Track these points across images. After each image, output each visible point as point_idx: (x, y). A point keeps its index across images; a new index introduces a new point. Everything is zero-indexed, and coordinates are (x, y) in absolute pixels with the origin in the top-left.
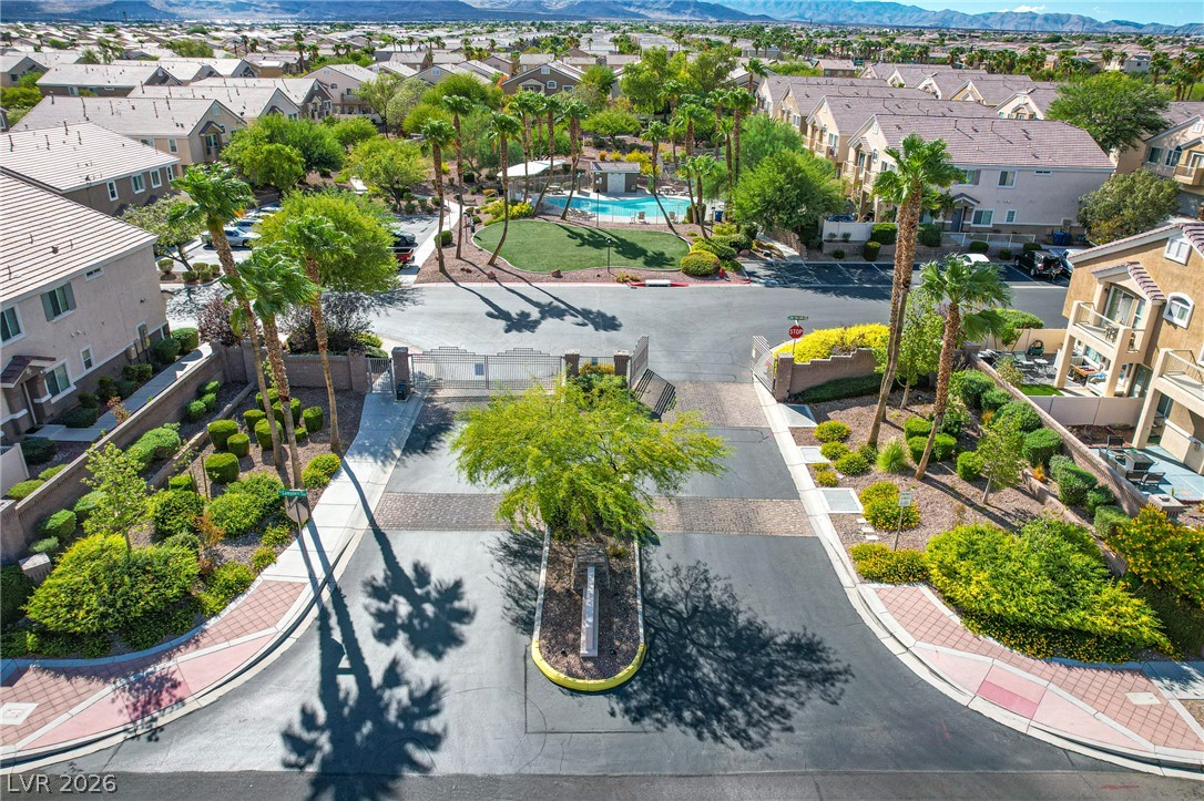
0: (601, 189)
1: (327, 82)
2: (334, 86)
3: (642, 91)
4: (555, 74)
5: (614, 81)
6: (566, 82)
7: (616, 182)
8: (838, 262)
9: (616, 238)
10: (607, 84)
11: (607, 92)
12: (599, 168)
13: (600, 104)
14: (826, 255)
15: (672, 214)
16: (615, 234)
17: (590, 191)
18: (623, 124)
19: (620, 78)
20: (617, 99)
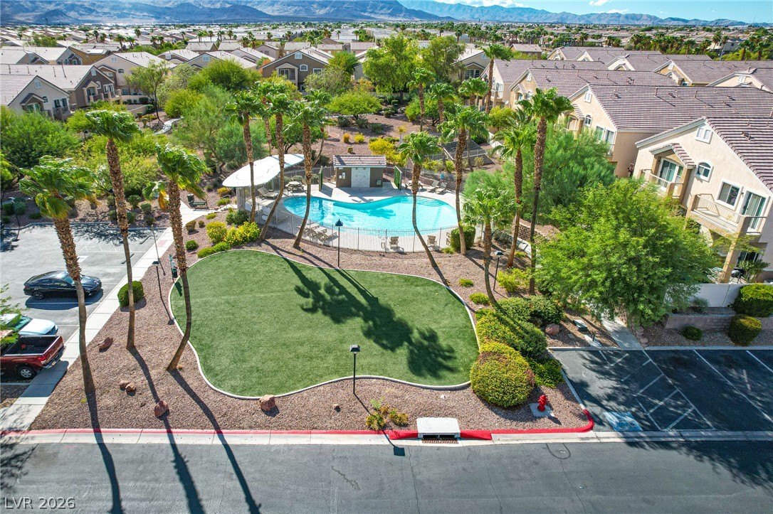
0: (345, 185)
1: (114, 68)
2: (121, 71)
3: (382, 73)
4: (306, 59)
5: (357, 64)
6: (317, 66)
7: (361, 177)
8: (694, 347)
9: (363, 292)
10: (351, 67)
11: (351, 73)
12: (342, 163)
13: (345, 86)
14: (670, 332)
15: (432, 239)
16: (363, 285)
17: (332, 185)
18: (365, 106)
19: (362, 61)
20: (360, 81)
